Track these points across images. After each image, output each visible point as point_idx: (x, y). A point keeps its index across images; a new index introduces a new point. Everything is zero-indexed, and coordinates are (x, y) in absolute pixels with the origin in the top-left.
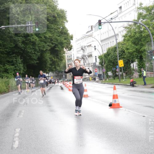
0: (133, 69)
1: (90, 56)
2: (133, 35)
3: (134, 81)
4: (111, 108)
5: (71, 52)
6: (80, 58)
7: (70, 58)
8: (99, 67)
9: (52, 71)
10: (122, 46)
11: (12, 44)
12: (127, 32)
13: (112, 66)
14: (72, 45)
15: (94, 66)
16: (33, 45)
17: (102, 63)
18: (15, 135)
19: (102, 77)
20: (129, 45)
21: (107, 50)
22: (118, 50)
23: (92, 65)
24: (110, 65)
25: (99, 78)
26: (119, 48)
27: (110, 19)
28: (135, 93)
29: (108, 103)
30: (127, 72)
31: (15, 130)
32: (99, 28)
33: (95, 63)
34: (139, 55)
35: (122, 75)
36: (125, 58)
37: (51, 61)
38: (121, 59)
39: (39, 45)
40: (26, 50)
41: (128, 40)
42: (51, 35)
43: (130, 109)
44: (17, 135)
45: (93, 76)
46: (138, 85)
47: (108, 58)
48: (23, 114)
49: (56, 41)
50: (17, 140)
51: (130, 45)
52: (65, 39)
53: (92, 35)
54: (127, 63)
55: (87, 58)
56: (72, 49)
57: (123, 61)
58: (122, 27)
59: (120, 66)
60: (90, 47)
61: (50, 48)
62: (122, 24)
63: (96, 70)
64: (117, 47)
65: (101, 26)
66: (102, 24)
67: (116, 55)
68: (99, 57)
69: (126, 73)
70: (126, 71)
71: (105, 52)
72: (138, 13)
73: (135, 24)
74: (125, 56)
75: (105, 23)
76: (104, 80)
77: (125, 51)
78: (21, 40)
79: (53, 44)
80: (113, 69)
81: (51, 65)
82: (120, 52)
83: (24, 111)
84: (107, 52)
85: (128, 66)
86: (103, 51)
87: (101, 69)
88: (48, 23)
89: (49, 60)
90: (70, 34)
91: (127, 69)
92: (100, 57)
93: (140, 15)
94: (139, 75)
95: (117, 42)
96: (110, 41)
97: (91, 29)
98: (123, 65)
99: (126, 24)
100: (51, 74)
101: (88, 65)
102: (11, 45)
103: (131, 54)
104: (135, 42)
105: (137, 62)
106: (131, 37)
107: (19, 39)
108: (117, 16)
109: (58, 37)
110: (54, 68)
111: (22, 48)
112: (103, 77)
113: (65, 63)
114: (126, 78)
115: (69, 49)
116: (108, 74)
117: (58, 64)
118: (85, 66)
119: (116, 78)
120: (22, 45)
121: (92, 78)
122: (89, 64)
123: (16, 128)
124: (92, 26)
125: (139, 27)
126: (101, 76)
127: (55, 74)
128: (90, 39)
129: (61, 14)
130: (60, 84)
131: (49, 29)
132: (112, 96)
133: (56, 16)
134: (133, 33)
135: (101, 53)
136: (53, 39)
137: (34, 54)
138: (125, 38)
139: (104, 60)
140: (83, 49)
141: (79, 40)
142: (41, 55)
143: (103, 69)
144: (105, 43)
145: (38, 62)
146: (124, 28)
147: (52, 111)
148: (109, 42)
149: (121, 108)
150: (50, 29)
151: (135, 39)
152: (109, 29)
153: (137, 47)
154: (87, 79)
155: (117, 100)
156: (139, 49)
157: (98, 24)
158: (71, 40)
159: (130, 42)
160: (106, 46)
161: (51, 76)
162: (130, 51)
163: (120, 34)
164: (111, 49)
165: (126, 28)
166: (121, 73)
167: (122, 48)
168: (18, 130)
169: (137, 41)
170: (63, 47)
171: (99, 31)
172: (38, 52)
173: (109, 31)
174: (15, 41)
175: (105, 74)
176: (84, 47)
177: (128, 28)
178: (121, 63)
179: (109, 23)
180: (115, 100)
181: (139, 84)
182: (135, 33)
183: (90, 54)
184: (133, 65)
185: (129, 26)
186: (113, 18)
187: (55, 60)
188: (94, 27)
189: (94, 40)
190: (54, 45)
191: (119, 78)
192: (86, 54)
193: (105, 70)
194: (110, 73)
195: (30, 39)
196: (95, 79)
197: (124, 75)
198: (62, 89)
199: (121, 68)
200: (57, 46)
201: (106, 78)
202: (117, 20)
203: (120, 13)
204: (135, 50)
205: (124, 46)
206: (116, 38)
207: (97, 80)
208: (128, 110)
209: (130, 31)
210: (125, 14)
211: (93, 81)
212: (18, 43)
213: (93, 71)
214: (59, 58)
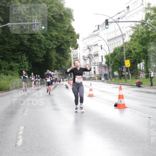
0: (140, 70)
1: (96, 55)
2: (140, 36)
3: (140, 81)
4: (116, 108)
5: (77, 51)
6: (86, 57)
7: (76, 57)
8: (105, 66)
9: (57, 69)
10: (129, 46)
11: (18, 41)
12: (135, 32)
13: (119, 66)
14: (79, 44)
15: (100, 65)
16: (38, 43)
17: (109, 62)
18: (18, 132)
19: (108, 77)
20: (135, 45)
21: (114, 49)
22: (125, 50)
23: (98, 64)
24: (116, 65)
25: (105, 78)
26: (126, 48)
27: (118, 19)
28: (140, 94)
29: (113, 103)
31: (19, 128)
32: (106, 28)
33: (101, 63)
34: (146, 56)
35: (128, 75)
36: (132, 58)
37: (56, 59)
38: (128, 59)
39: (44, 43)
40: (31, 47)
41: (135, 40)
42: (57, 34)
43: (136, 110)
44: (21, 133)
45: (99, 76)
46: (144, 86)
47: (115, 57)
48: (27, 112)
49: (62, 40)
50: (20, 138)
51: (137, 45)
52: (71, 38)
53: (99, 34)
54: (134, 63)
55: (93, 57)
56: (78, 48)
57: (130, 61)
58: (129, 27)
59: (126, 67)
60: (97, 46)
61: (56, 46)
62: (129, 24)
63: (102, 70)
64: (124, 47)
65: (108, 25)
66: (109, 23)
67: (123, 55)
68: (105, 57)
69: (132, 74)
70: (132, 71)
71: (112, 52)
72: (146, 13)
73: (143, 24)
74: (132, 56)
75: (112, 22)
76: (110, 80)
77: (132, 51)
78: (27, 38)
79: (58, 42)
80: (119, 69)
81: (56, 63)
82: (126, 52)
83: (28, 109)
84: (114, 52)
85: (134, 66)
86: (109, 51)
87: (107, 68)
88: (54, 21)
89: (55, 58)
90: (77, 33)
92: (107, 57)
93: (148, 16)
94: (145, 75)
95: (123, 42)
96: (117, 41)
97: (97, 29)
98: (129, 66)
99: (133, 24)
100: (56, 72)
101: (94, 65)
102: (17, 43)
103: (138, 54)
104: (142, 42)
105: (143, 63)
106: (139, 38)
107: (25, 37)
108: (125, 16)
109: (64, 35)
110: (59, 67)
111: (28, 46)
113: (71, 62)
114: (132, 78)
115: (76, 48)
116: (114, 73)
117: (64, 63)
118: (91, 65)
119: (122, 78)
120: (27, 43)
121: (98, 78)
122: (95, 63)
123: (20, 126)
124: (98, 26)
125: (147, 28)
126: (107, 76)
127: (60, 73)
128: (97, 38)
129: (68, 12)
130: (65, 83)
131: (55, 28)
132: (118, 96)
133: (63, 14)
134: (141, 33)
135: (108, 53)
136: (59, 37)
137: (39, 52)
138: (132, 38)
139: (110, 60)
140: (90, 48)
141: (85, 39)
142: (47, 53)
143: (109, 68)
144: (112, 43)
145: (43, 60)
146: (131, 28)
147: (56, 109)
148: (116, 42)
149: (126, 109)
151: (142, 39)
152: (116, 28)
153: (144, 47)
154: (93, 78)
155: (122, 100)
156: (146, 49)
157: (105, 23)
158: (77, 39)
159: (137, 42)
160: (113, 45)
161: (56, 75)
162: (137, 51)
163: (127, 34)
164: (118, 49)
165: (133, 28)
166: (127, 73)
167: (128, 48)
168: (22, 128)
169: (145, 41)
170: (69, 46)
171: (106, 30)
172: (43, 50)
173: (116, 30)
174: (21, 38)
175: (111, 74)
176: (90, 46)
177: (136, 29)
178: (127, 63)
179: (116, 22)
180: (121, 101)
182: (143, 33)
183: (96, 53)
184: (140, 65)
185: (136, 26)
186: (120, 18)
187: (61, 58)
188: (101, 27)
189: (101, 39)
190: (60, 43)
191: (125, 78)
192: (92, 53)
193: (111, 69)
194: (116, 73)
195: (36, 37)
196: (100, 79)
197: (130, 75)
198: (67, 87)
199: (127, 68)
200: (63, 44)
201: (112, 78)
202: (124, 20)
203: (127, 13)
204: (142, 51)
205: (131, 46)
206: (123, 38)
207: (103, 79)
208: (133, 111)
209: (137, 31)
210: (132, 14)
211: (99, 80)
212: (24, 40)
213: (99, 70)
214: (65, 56)
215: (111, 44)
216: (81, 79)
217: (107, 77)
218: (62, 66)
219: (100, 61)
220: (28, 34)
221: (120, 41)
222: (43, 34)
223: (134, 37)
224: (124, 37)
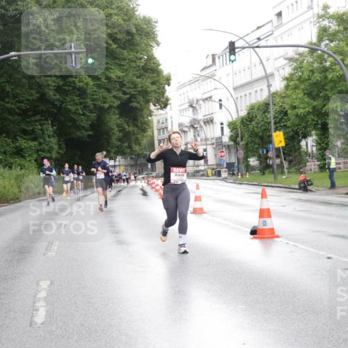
0: (307, 153)
1: (209, 121)
2: (307, 77)
3: (308, 179)
4: (254, 238)
5: (166, 113)
6: (187, 126)
7: (163, 126)
8: (228, 146)
9: (123, 154)
10: (282, 100)
11: (33, 92)
12: (294, 69)
13: (259, 145)
14: (169, 97)
15: (218, 144)
16: (79, 95)
17: (237, 136)
18: (36, 294)
19: (236, 169)
20: (296, 99)
21: (248, 109)
22: (272, 109)
23: (214, 141)
24: (253, 144)
25: (229, 171)
26: (275, 105)
27: (256, 40)
28: (308, 206)
29: (248, 228)
30: (291, 158)
31: (38, 284)
32: (230, 60)
33: (221, 138)
34: (320, 122)
35: (281, 166)
36: (288, 127)
37: (120, 131)
38: (280, 130)
39: (93, 95)
40: (64, 105)
41: (296, 88)
42: (120, 74)
43: (298, 242)
44: (43, 294)
45: (215, 167)
46: (316, 188)
47: (250, 126)
48: (56, 248)
49: (132, 88)
50: (41, 306)
51: (300, 99)
52: (153, 83)
53: (214, 75)
54: (293, 139)
55: (201, 127)
56: (169, 107)
57: (285, 134)
58: (282, 59)
59: (277, 146)
60: (210, 102)
61: (119, 102)
62: (281, 51)
63: (223, 154)
64: (271, 104)
65: (234, 54)
66: (237, 50)
67: (269, 121)
68: (228, 125)
69: (290, 162)
70: (290, 155)
71: (243, 113)
72: (320, 26)
73: (313, 50)
74: (288, 124)
75: (244, 48)
76: (240, 177)
77: (289, 112)
78: (54, 84)
79: (124, 93)
80: (261, 152)
81: (120, 140)
82: (276, 113)
83: (57, 243)
84: (248, 114)
85: (294, 146)
86: (238, 112)
87: (233, 151)
88: (115, 46)
89: (117, 129)
90: (165, 73)
91: (292, 153)
92: (232, 125)
93: (323, 32)
94: (319, 165)
95: (269, 91)
96: (255, 89)
97: (211, 63)
98: (283, 144)
99: (291, 52)
100: (120, 160)
101: (204, 143)
102: (31, 95)
103: (301, 118)
104: (312, 91)
105: (314, 137)
106: (303, 81)
107: (50, 82)
108: (272, 34)
109: (138, 77)
110: (126, 147)
111: (56, 102)
112: (238, 170)
113: (152, 137)
114: (289, 172)
115: (163, 106)
116: (249, 161)
117: (137, 139)
119: (267, 172)
120: (55, 95)
121: (214, 172)
122: (206, 139)
123: (41, 280)
124: (213, 56)
125: (321, 59)
126: (234, 166)
127: (129, 161)
128: (210, 84)
129: (145, 27)
130: (141, 184)
131: (117, 61)
132: (259, 212)
133: (134, 30)
134: (308, 72)
135: (235, 116)
136: (125, 82)
137: (81, 115)
138: (288, 83)
139: (240, 132)
140: (194, 105)
141: (184, 85)
142: (99, 117)
143: (237, 150)
145: (90, 133)
146: (287, 61)
147: (120, 242)
148: (253, 91)
149: (277, 239)
150: (120, 61)
151: (310, 84)
152: (253, 61)
153: (315, 103)
154: (201, 173)
155: (268, 220)
156: (320, 107)
157: (228, 50)
158: (166, 86)
159: (300, 92)
160: (245, 99)
161: (119, 166)
162: (300, 111)
163: (276, 74)
164: (256, 106)
165: (291, 60)
166: (278, 161)
167: (280, 104)
168: (45, 284)
169: (316, 90)
170: (148, 102)
171: (230, 65)
172: (91, 111)
173: (253, 65)
174: (40, 86)
175: (243, 163)
176: (195, 102)
177: (297, 62)
178: (279, 139)
179: (253, 48)
180: (265, 221)
181: (318, 187)
182: (312, 71)
183: (209, 116)
184: (307, 143)
185: (297, 56)
186: (261, 38)
187: (131, 129)
188: (219, 58)
189: (218, 85)
190: (128, 96)
191: (273, 172)
192: (200, 116)
193: (241, 153)
194: (253, 161)
195: (74, 82)
196: (218, 174)
197: (286, 164)
198: (145, 193)
199: (278, 150)
200: (135, 98)
201: (244, 172)
202: (271, 42)
203: (277, 27)
204: (311, 110)
205: (287, 100)
206: (268, 82)
207: (224, 174)
208: (293, 243)
209: (301, 68)
210: (289, 30)
211: (215, 177)
212: (47, 90)
213: (216, 155)
214: (139, 125)
215: (241, 97)
216: (183, 175)
217: (233, 171)
218: (134, 146)
219: (218, 134)
220: (55, 76)
221: (261, 90)
222: (89, 76)
223: (292, 80)
224: (270, 80)
